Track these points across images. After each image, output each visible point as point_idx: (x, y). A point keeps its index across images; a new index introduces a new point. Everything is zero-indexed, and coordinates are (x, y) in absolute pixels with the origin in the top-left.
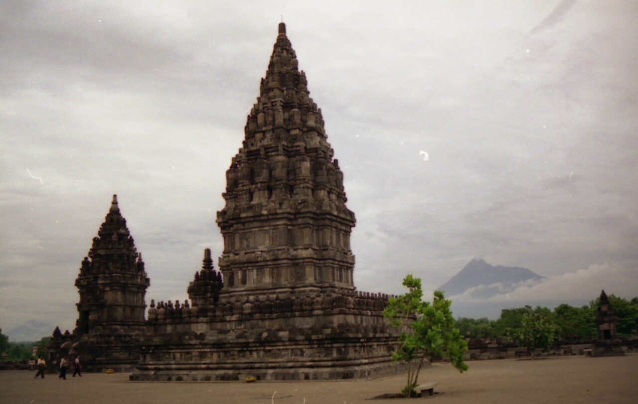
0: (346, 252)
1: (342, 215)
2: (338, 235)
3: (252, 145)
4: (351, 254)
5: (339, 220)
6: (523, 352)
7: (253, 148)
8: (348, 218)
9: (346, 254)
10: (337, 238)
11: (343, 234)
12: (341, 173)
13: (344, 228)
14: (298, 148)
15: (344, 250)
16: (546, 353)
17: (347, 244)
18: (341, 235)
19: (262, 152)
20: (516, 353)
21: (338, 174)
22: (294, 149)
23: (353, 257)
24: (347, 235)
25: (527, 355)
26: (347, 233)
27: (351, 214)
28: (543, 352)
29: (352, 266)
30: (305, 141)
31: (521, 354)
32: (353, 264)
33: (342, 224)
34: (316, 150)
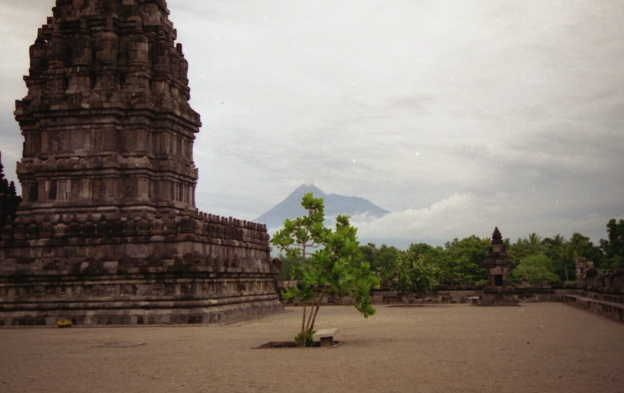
0: (188, 164)
1: (186, 117)
2: (179, 141)
3: (69, 14)
4: (194, 166)
5: (182, 122)
6: (392, 297)
7: (69, 19)
8: (193, 121)
9: (188, 166)
10: (177, 145)
11: (185, 140)
12: (186, 62)
13: (187, 133)
14: (133, 24)
15: (185, 161)
16: (420, 300)
17: (189, 154)
18: (183, 141)
19: (84, 25)
20: (384, 298)
21: (182, 63)
22: (127, 25)
23: (196, 171)
24: (189, 142)
25: (397, 301)
26: (191, 140)
27: (197, 116)
28: (417, 298)
29: (194, 182)
30: (142, 16)
31: (390, 300)
32: (196, 179)
33: (185, 127)
34: (156, 28)
